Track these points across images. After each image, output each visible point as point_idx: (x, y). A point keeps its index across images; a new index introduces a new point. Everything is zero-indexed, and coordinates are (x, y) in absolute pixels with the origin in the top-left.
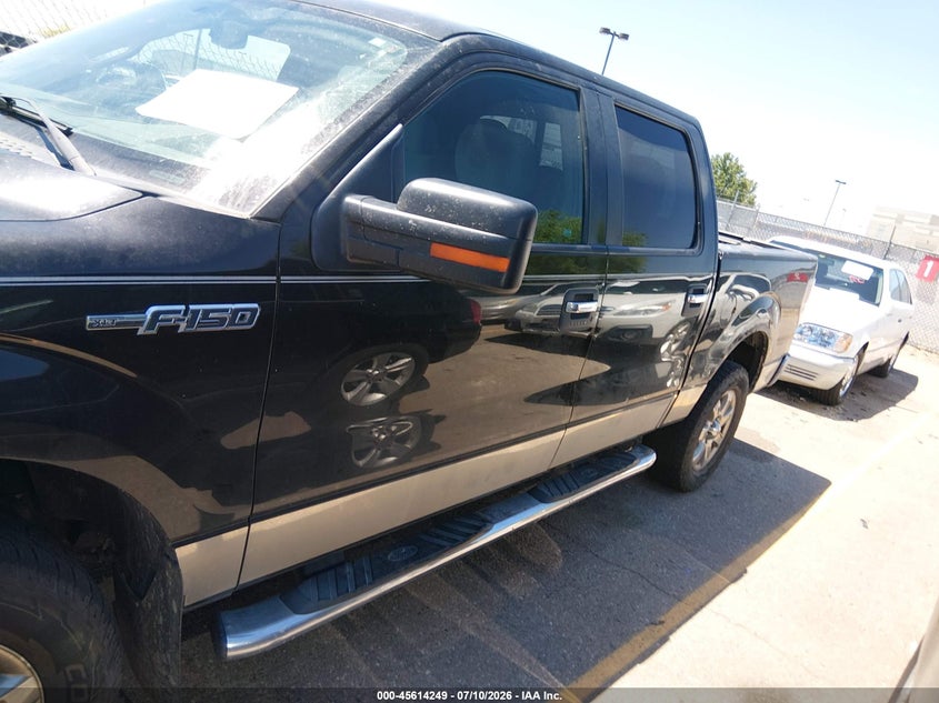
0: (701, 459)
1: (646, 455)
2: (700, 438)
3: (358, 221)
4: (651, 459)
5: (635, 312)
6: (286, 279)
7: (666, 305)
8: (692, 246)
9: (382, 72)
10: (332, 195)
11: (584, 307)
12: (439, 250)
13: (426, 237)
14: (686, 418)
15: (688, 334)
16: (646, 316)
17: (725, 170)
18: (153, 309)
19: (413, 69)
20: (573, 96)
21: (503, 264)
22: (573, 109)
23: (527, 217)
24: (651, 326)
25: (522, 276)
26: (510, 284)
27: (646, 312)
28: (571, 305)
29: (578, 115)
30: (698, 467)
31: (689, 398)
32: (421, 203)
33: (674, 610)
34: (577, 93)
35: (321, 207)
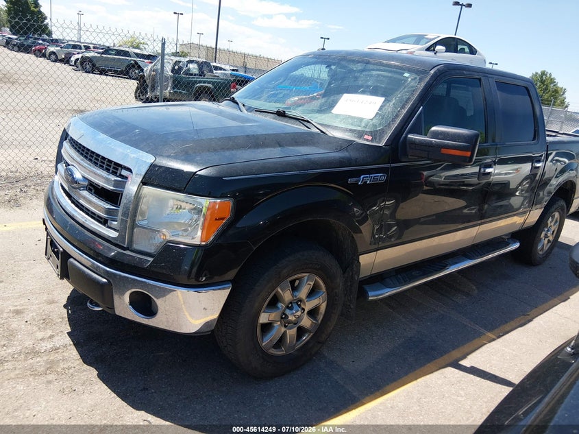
0: (542, 249)
1: (515, 242)
2: (542, 236)
3: (413, 142)
4: (517, 245)
5: (500, 174)
6: (393, 165)
7: (517, 170)
8: (534, 139)
9: (412, 87)
10: (404, 135)
11: (488, 170)
12: (444, 151)
13: (439, 147)
14: (534, 226)
15: (530, 185)
16: (506, 176)
17: (543, 82)
18: (362, 176)
19: (423, 84)
20: (478, 81)
21: (469, 154)
22: (478, 87)
23: (476, 136)
24: (509, 182)
25: (475, 157)
26: (470, 161)
27: (506, 174)
28: (482, 169)
29: (480, 89)
30: (541, 253)
31: (534, 215)
32: (437, 135)
33: (533, 311)
34: (480, 80)
35: (401, 139)
